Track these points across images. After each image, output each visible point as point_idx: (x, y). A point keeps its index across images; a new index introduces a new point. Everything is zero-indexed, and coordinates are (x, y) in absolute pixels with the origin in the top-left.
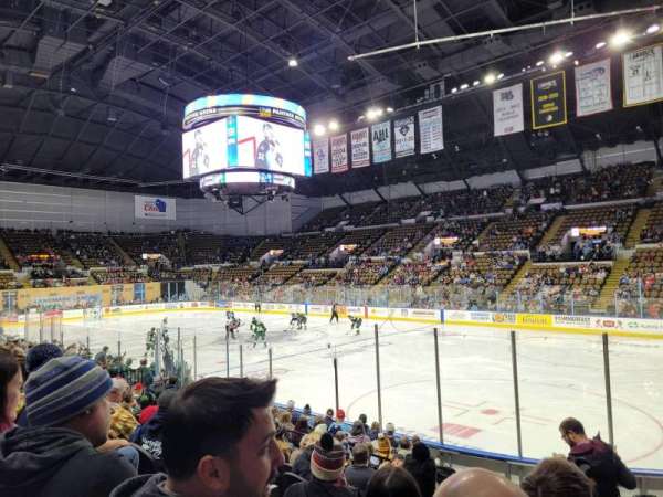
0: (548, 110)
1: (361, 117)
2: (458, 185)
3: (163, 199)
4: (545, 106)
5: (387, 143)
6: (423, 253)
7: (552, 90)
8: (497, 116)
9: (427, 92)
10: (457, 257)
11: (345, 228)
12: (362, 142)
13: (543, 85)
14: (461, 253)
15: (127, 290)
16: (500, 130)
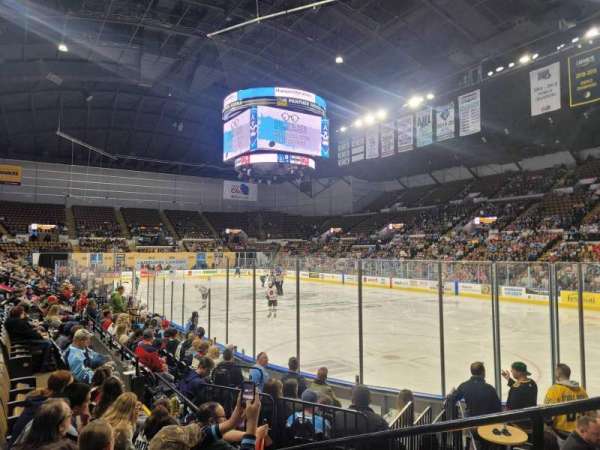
0: (586, 87)
3: (247, 184)
4: (582, 83)
7: (590, 66)
8: (534, 96)
9: (465, 78)
10: (493, 235)
11: (399, 209)
13: (581, 62)
14: (496, 231)
16: (536, 110)
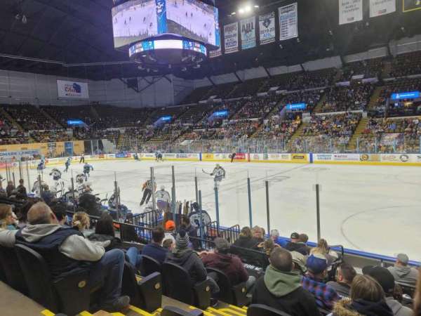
1: (234, 13)
2: (296, 68)
5: (253, 34)
6: (279, 115)
12: (232, 34)
15: (60, 146)
